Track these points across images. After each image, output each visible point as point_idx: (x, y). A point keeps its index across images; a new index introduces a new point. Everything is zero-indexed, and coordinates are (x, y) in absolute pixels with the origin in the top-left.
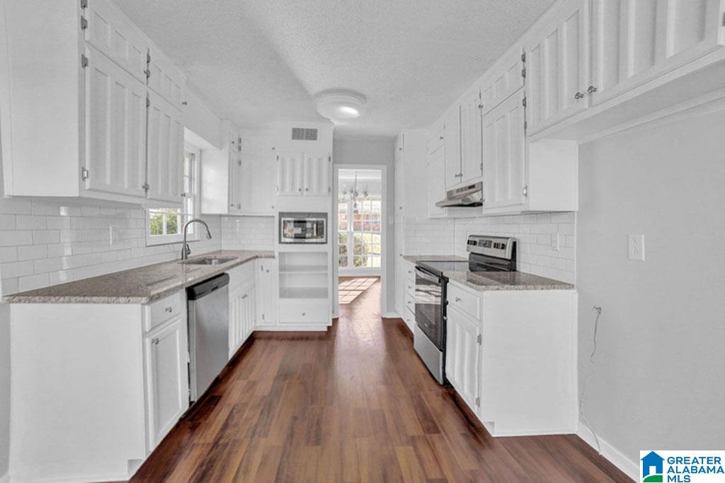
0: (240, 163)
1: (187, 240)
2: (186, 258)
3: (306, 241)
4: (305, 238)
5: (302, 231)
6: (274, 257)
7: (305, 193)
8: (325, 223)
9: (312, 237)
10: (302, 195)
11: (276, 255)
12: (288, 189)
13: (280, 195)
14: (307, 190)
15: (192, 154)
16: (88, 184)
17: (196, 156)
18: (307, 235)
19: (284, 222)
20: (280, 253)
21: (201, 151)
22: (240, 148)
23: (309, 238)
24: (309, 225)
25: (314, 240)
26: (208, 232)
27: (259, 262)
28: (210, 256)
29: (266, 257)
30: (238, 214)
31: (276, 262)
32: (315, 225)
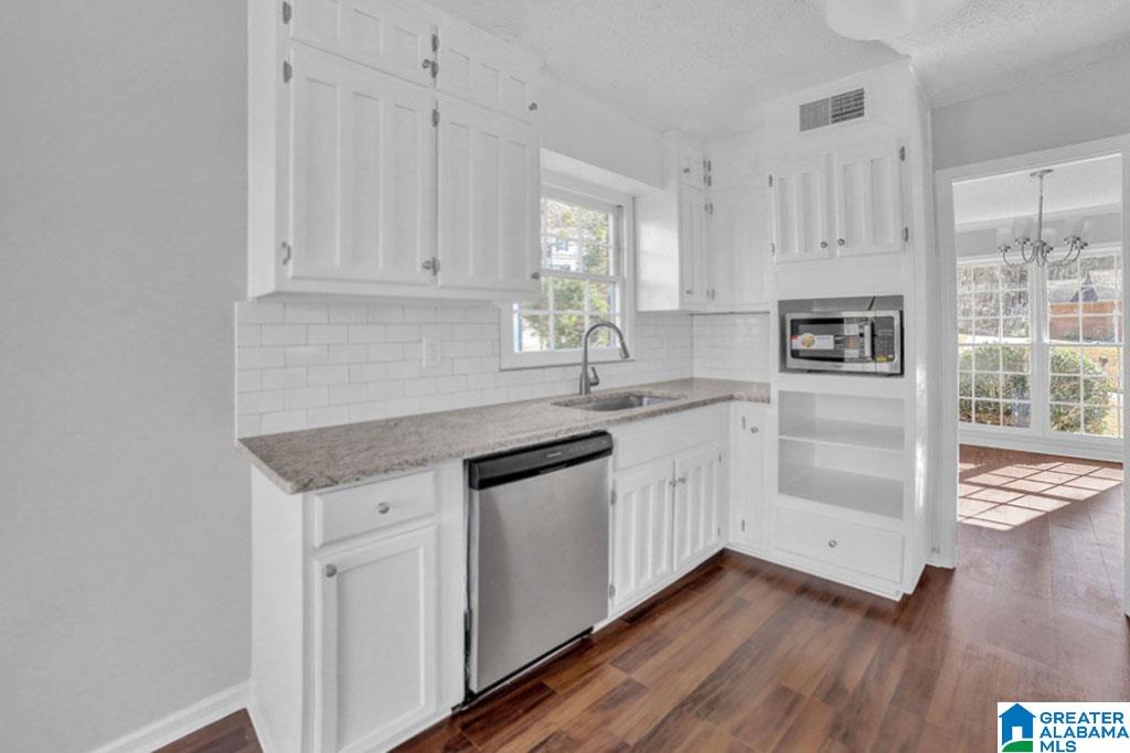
0: (709, 208)
1: (590, 359)
2: (587, 391)
3: (846, 367)
4: (841, 360)
5: (836, 342)
6: (768, 400)
7: (839, 251)
8: (897, 322)
9: (862, 359)
10: (832, 256)
11: (774, 396)
12: (796, 248)
13: (777, 263)
14: (842, 242)
15: (620, 206)
16: (290, 269)
17: (625, 208)
18: (850, 353)
19: (792, 321)
20: (780, 392)
21: (634, 198)
22: (708, 181)
23: (852, 360)
24: (850, 330)
25: (871, 367)
26: (623, 345)
27: (737, 409)
28: (642, 390)
29: (750, 400)
30: (711, 309)
31: (772, 411)
32: (867, 330)
